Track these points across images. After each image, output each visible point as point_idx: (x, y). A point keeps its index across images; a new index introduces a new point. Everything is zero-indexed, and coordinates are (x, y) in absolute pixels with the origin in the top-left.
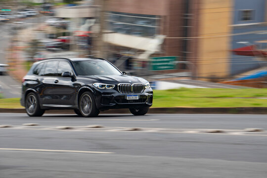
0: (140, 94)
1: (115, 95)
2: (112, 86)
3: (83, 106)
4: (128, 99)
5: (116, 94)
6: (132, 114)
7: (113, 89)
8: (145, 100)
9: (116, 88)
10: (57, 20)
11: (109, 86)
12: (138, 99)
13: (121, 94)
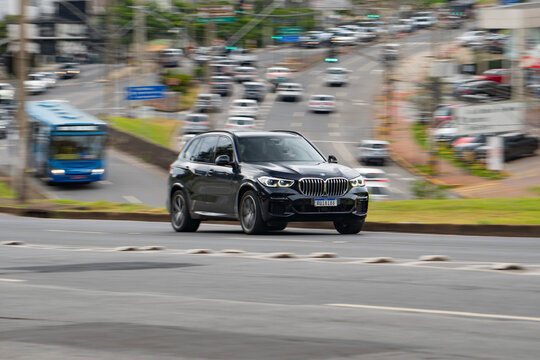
0: (341, 197)
1: (293, 198)
2: (289, 183)
3: (245, 215)
4: (316, 205)
5: (296, 196)
6: (335, 231)
7: (291, 187)
8: (350, 207)
9: (295, 187)
10: (477, 34)
11: (285, 183)
12: (336, 205)
13: (304, 196)
